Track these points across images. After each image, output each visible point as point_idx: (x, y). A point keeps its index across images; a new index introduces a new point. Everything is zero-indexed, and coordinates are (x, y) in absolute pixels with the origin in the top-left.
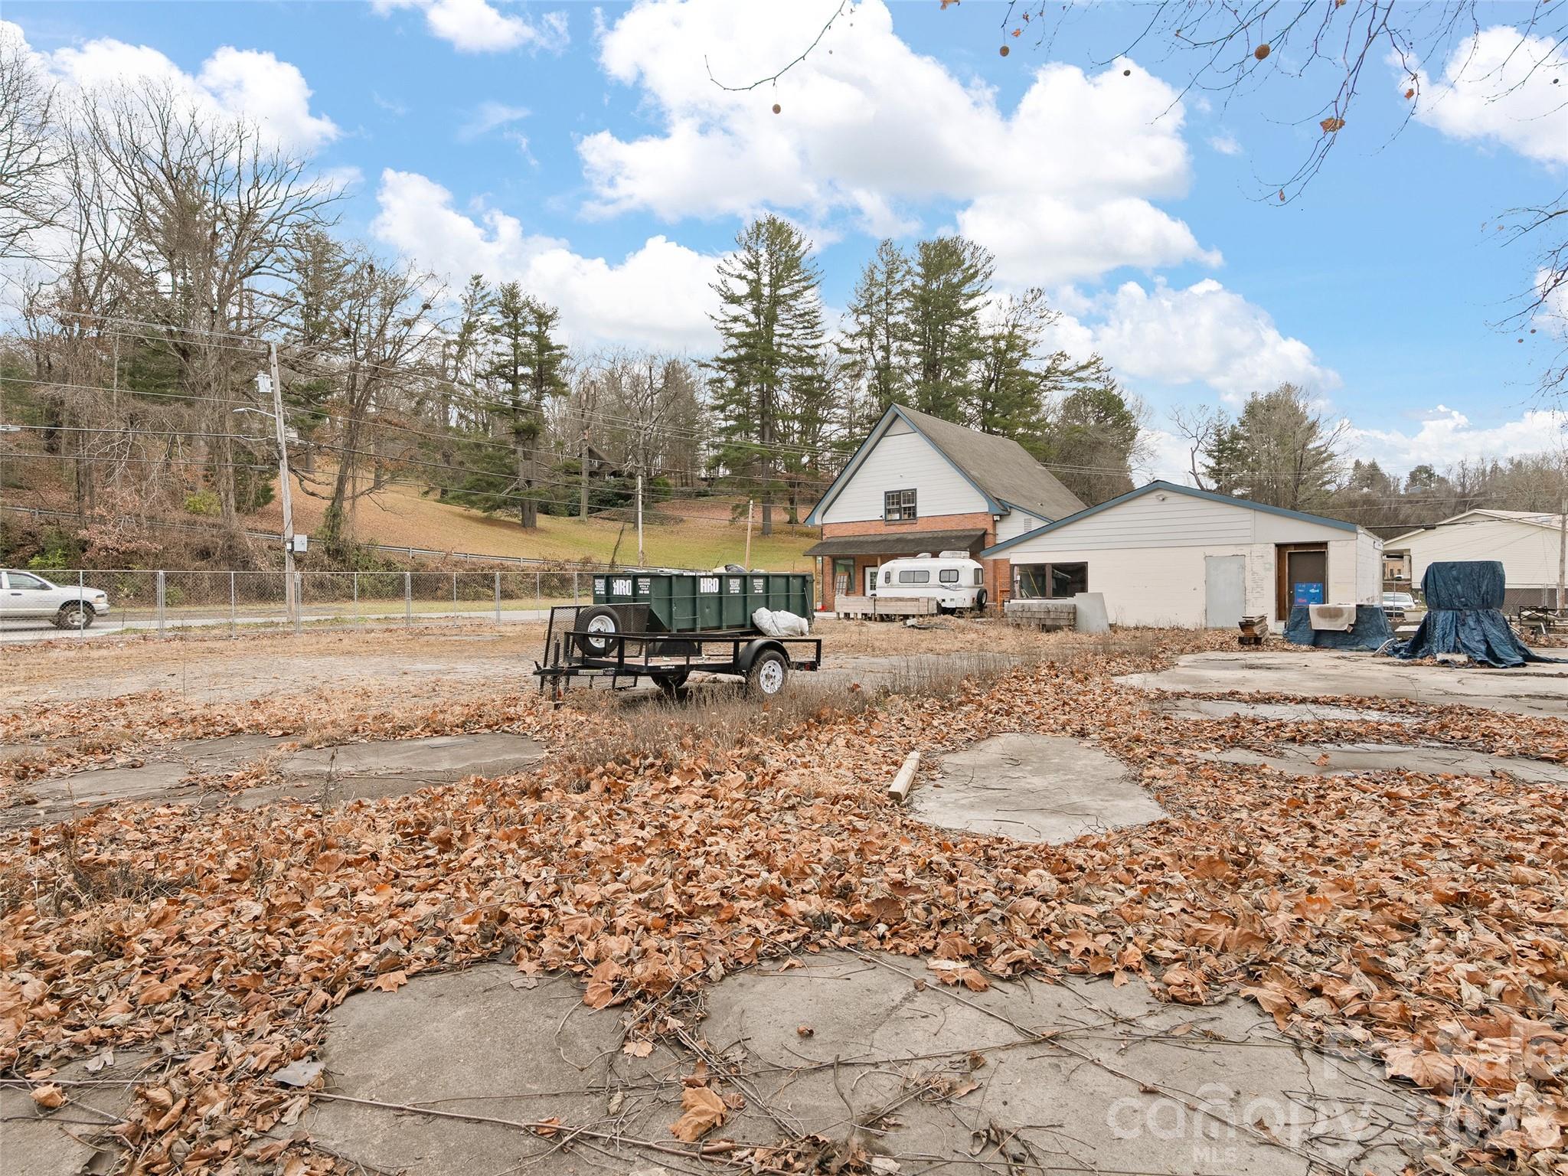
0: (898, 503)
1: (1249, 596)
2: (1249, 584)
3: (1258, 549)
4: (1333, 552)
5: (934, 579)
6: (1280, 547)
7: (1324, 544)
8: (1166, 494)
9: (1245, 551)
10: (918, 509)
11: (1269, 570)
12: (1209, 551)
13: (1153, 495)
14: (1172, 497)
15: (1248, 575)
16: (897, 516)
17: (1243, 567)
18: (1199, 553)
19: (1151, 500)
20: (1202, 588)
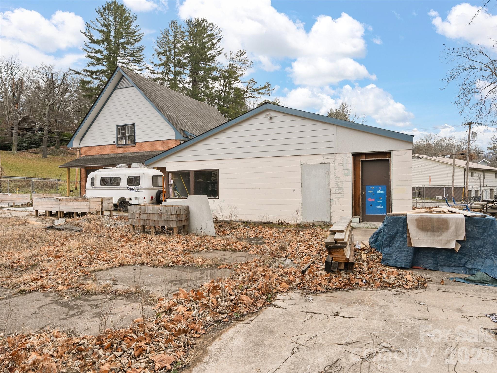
0: (125, 133)
1: (333, 196)
2: (333, 186)
3: (339, 158)
4: (395, 160)
5: (124, 182)
6: (356, 156)
7: (388, 153)
8: (273, 114)
9: (330, 159)
10: (136, 137)
11: (346, 175)
12: (305, 160)
13: (263, 115)
14: (278, 117)
15: (332, 179)
16: (124, 142)
17: (329, 173)
18: (297, 161)
19: (262, 119)
20: (299, 190)
